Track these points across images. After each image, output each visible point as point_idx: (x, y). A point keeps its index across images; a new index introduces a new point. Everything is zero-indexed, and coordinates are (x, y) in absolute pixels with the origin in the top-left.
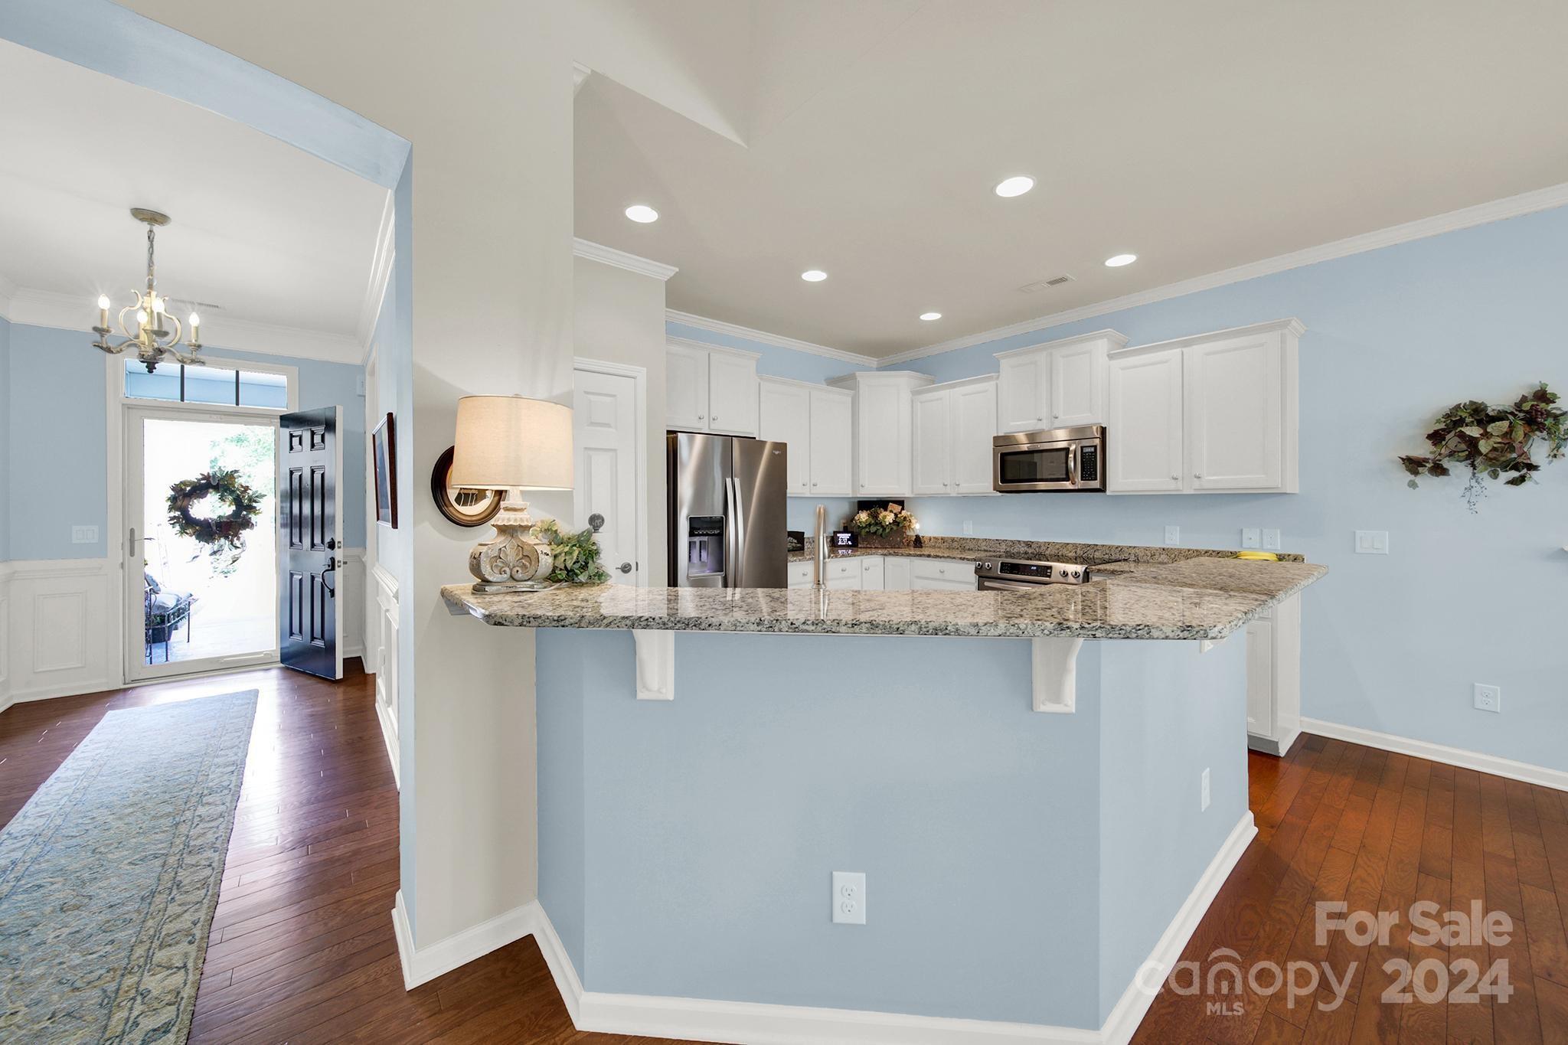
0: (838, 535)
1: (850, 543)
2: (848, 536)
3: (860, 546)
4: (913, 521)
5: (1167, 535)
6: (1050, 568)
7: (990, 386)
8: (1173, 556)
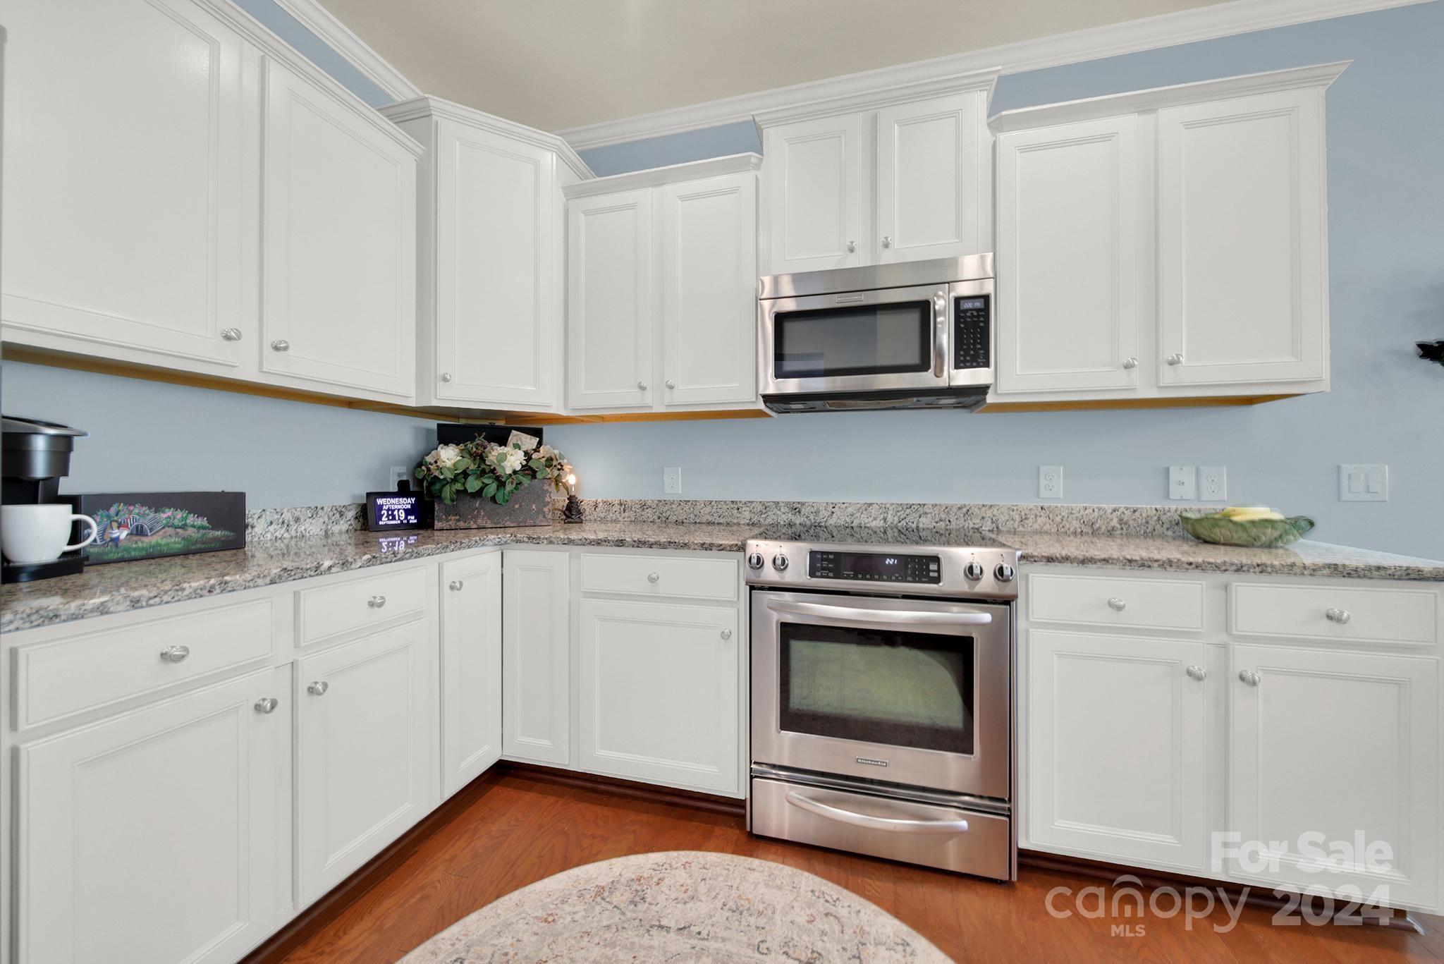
0: (380, 501)
1: (412, 519)
2: (407, 503)
3: (438, 525)
4: (567, 468)
5: (1043, 482)
6: (936, 559)
7: (744, 179)
8: (1058, 519)
